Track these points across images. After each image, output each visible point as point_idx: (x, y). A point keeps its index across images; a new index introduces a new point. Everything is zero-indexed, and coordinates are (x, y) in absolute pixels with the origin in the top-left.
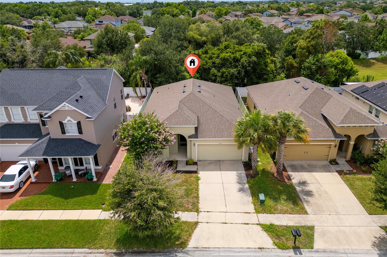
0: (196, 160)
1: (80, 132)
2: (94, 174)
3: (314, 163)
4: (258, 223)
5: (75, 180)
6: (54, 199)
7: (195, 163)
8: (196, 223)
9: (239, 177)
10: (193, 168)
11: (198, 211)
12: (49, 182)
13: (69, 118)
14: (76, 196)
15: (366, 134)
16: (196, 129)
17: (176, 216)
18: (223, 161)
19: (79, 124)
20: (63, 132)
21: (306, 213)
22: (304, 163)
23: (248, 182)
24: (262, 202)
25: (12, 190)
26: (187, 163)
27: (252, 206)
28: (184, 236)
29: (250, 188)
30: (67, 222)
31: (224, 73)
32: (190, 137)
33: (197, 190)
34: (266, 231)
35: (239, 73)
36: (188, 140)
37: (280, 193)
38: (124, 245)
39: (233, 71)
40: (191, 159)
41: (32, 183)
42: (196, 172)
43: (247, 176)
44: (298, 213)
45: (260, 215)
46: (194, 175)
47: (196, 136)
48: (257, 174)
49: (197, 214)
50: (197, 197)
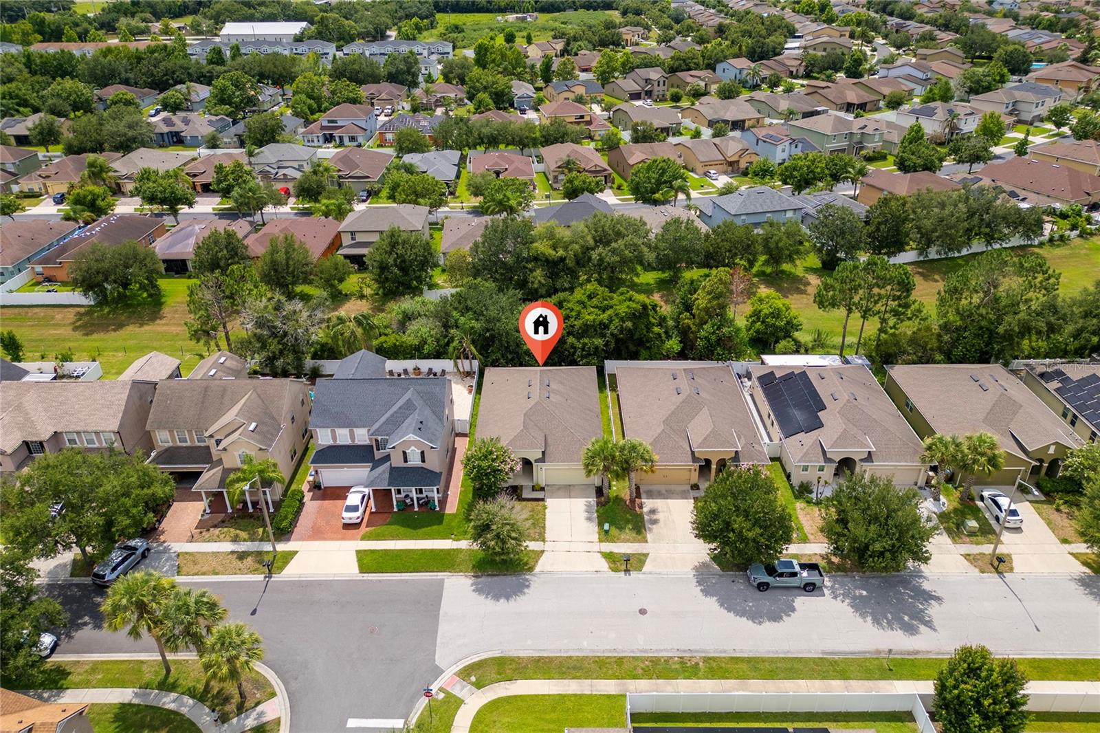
0: (543, 484)
1: (423, 461)
2: (437, 503)
3: (673, 487)
4: (599, 551)
5: (416, 509)
6: (402, 530)
7: (543, 489)
8: (543, 552)
9: (589, 506)
10: (539, 495)
11: (544, 540)
12: (391, 512)
13: (413, 448)
14: (423, 527)
15: (727, 458)
16: (543, 453)
17: (525, 544)
18: (574, 486)
19: (422, 453)
20: (406, 461)
21: (646, 542)
22: (662, 488)
23: (597, 511)
24: (607, 532)
25: (359, 521)
26: (534, 489)
27: (597, 536)
28: (531, 563)
29: (598, 517)
30: (424, 551)
31: (585, 344)
32: (536, 461)
33: (544, 520)
34: (605, 557)
35: (606, 345)
36: (535, 465)
37: (628, 522)
38: (480, 570)
39: (599, 342)
40: (538, 484)
41: (372, 513)
42: (543, 500)
43: (598, 504)
44: (639, 541)
45: (603, 544)
46: (541, 503)
47: (542, 460)
48: (608, 500)
50: (544, 527)
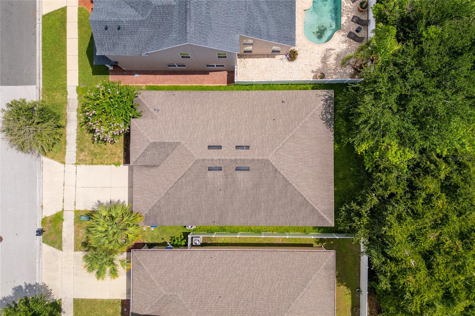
4: (64, 210)
8: (63, 163)
11: (77, 163)
27: (82, 209)
28: (51, 154)
34: (57, 214)
42: (127, 160)
45: (72, 213)
49: (74, 163)
